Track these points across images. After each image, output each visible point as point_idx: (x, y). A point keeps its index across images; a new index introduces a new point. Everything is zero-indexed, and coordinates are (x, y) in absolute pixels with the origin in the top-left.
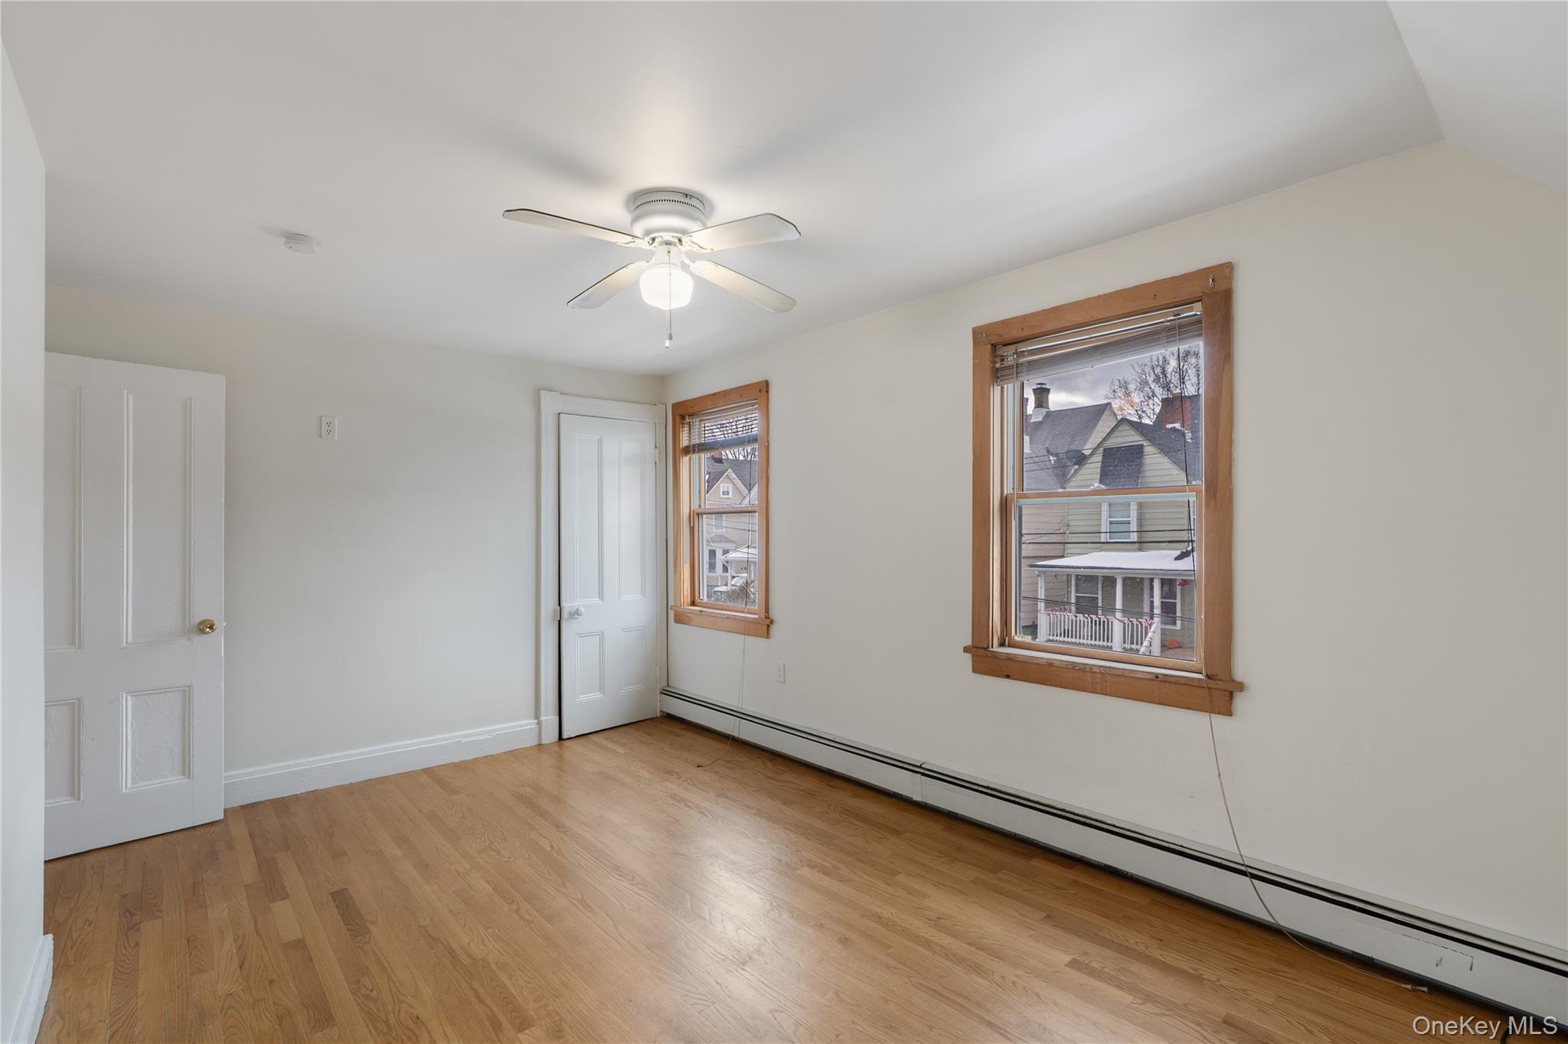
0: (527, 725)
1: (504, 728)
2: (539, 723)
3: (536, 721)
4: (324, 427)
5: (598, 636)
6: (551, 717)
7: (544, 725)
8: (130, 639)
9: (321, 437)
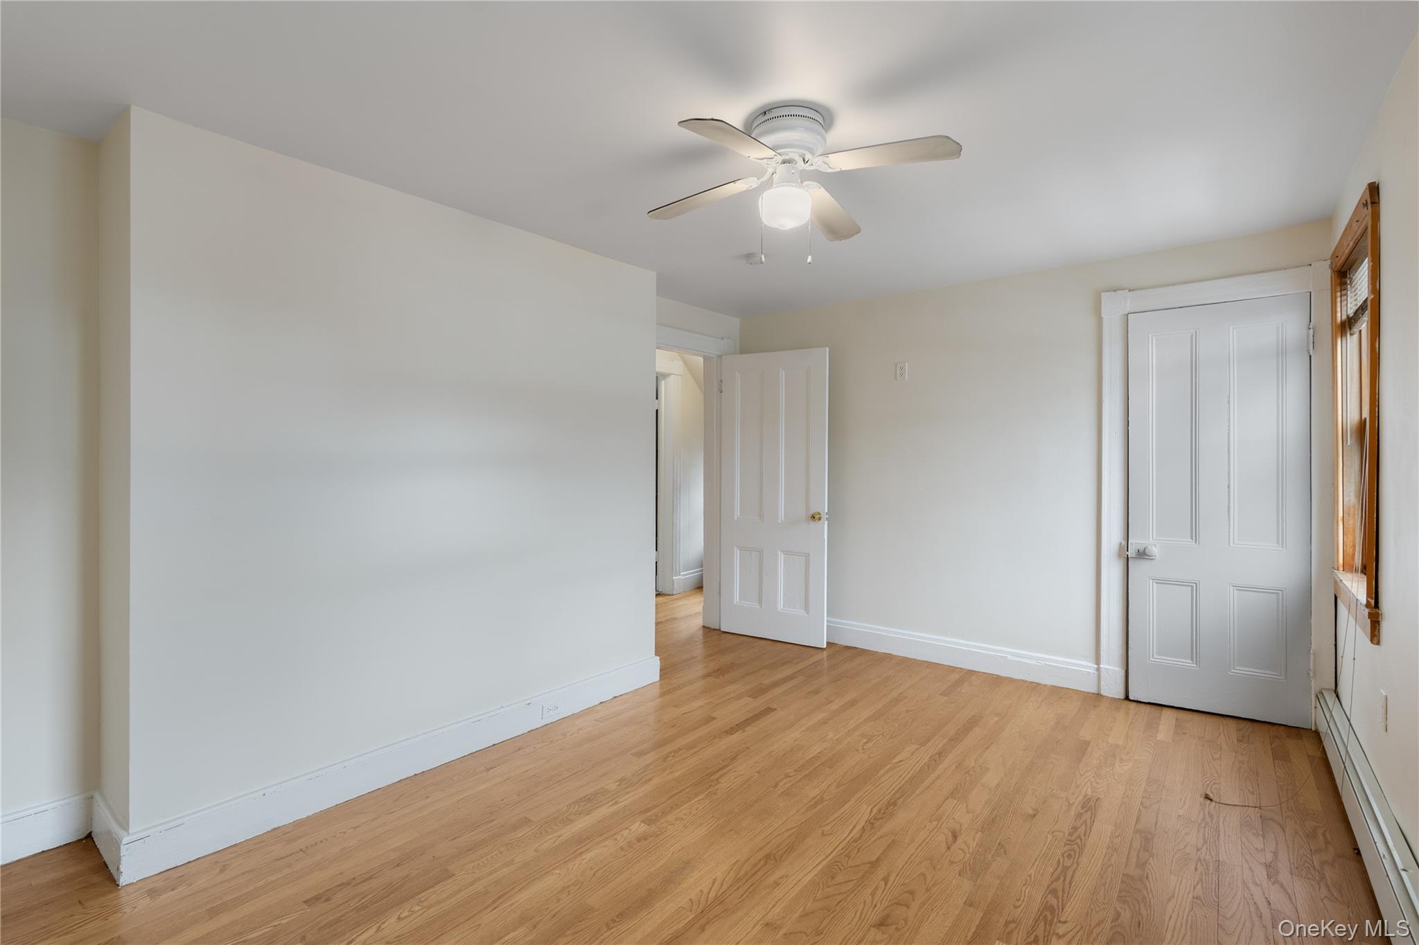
0: (1084, 666)
1: (1057, 661)
2: (1098, 670)
3: (1096, 666)
4: (898, 371)
5: (1190, 588)
6: (1117, 669)
7: (1103, 674)
8: (783, 519)
9: (896, 379)
